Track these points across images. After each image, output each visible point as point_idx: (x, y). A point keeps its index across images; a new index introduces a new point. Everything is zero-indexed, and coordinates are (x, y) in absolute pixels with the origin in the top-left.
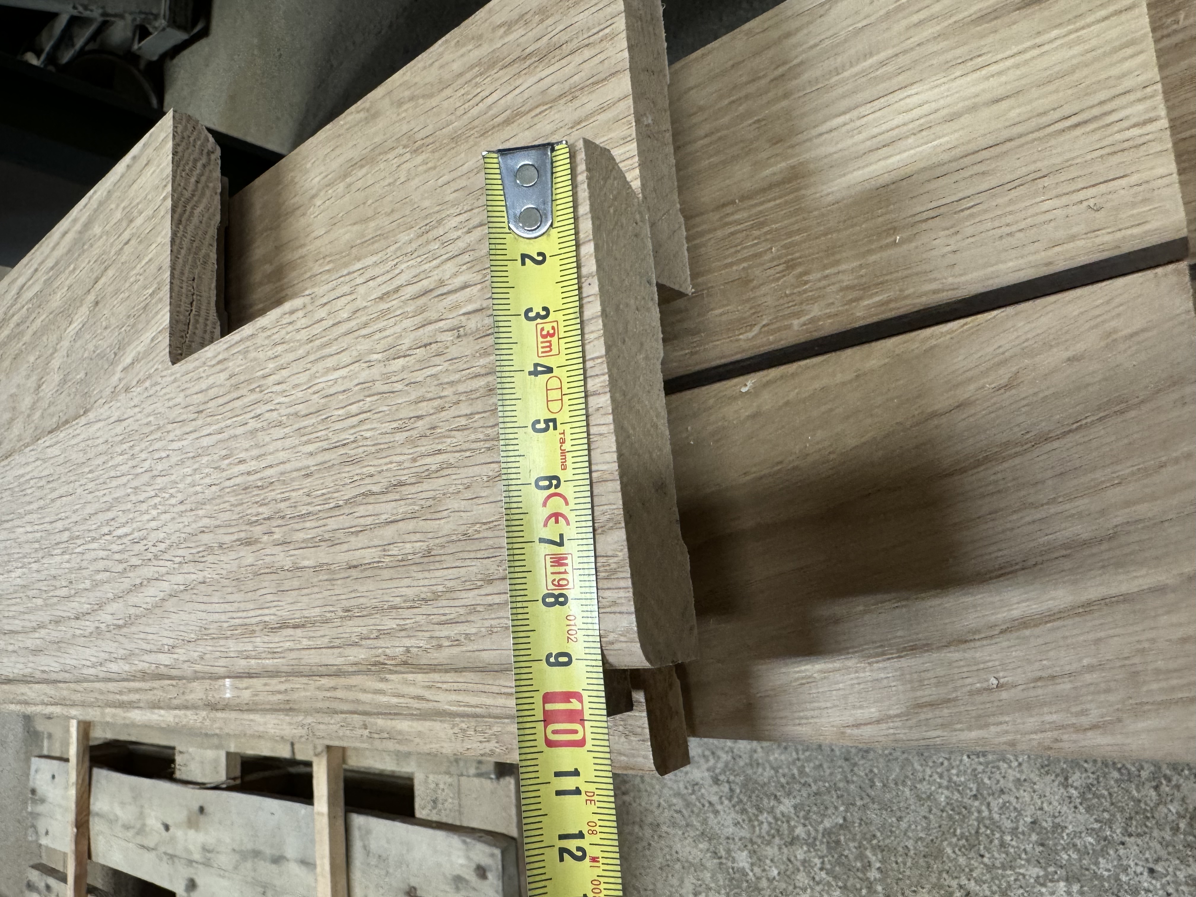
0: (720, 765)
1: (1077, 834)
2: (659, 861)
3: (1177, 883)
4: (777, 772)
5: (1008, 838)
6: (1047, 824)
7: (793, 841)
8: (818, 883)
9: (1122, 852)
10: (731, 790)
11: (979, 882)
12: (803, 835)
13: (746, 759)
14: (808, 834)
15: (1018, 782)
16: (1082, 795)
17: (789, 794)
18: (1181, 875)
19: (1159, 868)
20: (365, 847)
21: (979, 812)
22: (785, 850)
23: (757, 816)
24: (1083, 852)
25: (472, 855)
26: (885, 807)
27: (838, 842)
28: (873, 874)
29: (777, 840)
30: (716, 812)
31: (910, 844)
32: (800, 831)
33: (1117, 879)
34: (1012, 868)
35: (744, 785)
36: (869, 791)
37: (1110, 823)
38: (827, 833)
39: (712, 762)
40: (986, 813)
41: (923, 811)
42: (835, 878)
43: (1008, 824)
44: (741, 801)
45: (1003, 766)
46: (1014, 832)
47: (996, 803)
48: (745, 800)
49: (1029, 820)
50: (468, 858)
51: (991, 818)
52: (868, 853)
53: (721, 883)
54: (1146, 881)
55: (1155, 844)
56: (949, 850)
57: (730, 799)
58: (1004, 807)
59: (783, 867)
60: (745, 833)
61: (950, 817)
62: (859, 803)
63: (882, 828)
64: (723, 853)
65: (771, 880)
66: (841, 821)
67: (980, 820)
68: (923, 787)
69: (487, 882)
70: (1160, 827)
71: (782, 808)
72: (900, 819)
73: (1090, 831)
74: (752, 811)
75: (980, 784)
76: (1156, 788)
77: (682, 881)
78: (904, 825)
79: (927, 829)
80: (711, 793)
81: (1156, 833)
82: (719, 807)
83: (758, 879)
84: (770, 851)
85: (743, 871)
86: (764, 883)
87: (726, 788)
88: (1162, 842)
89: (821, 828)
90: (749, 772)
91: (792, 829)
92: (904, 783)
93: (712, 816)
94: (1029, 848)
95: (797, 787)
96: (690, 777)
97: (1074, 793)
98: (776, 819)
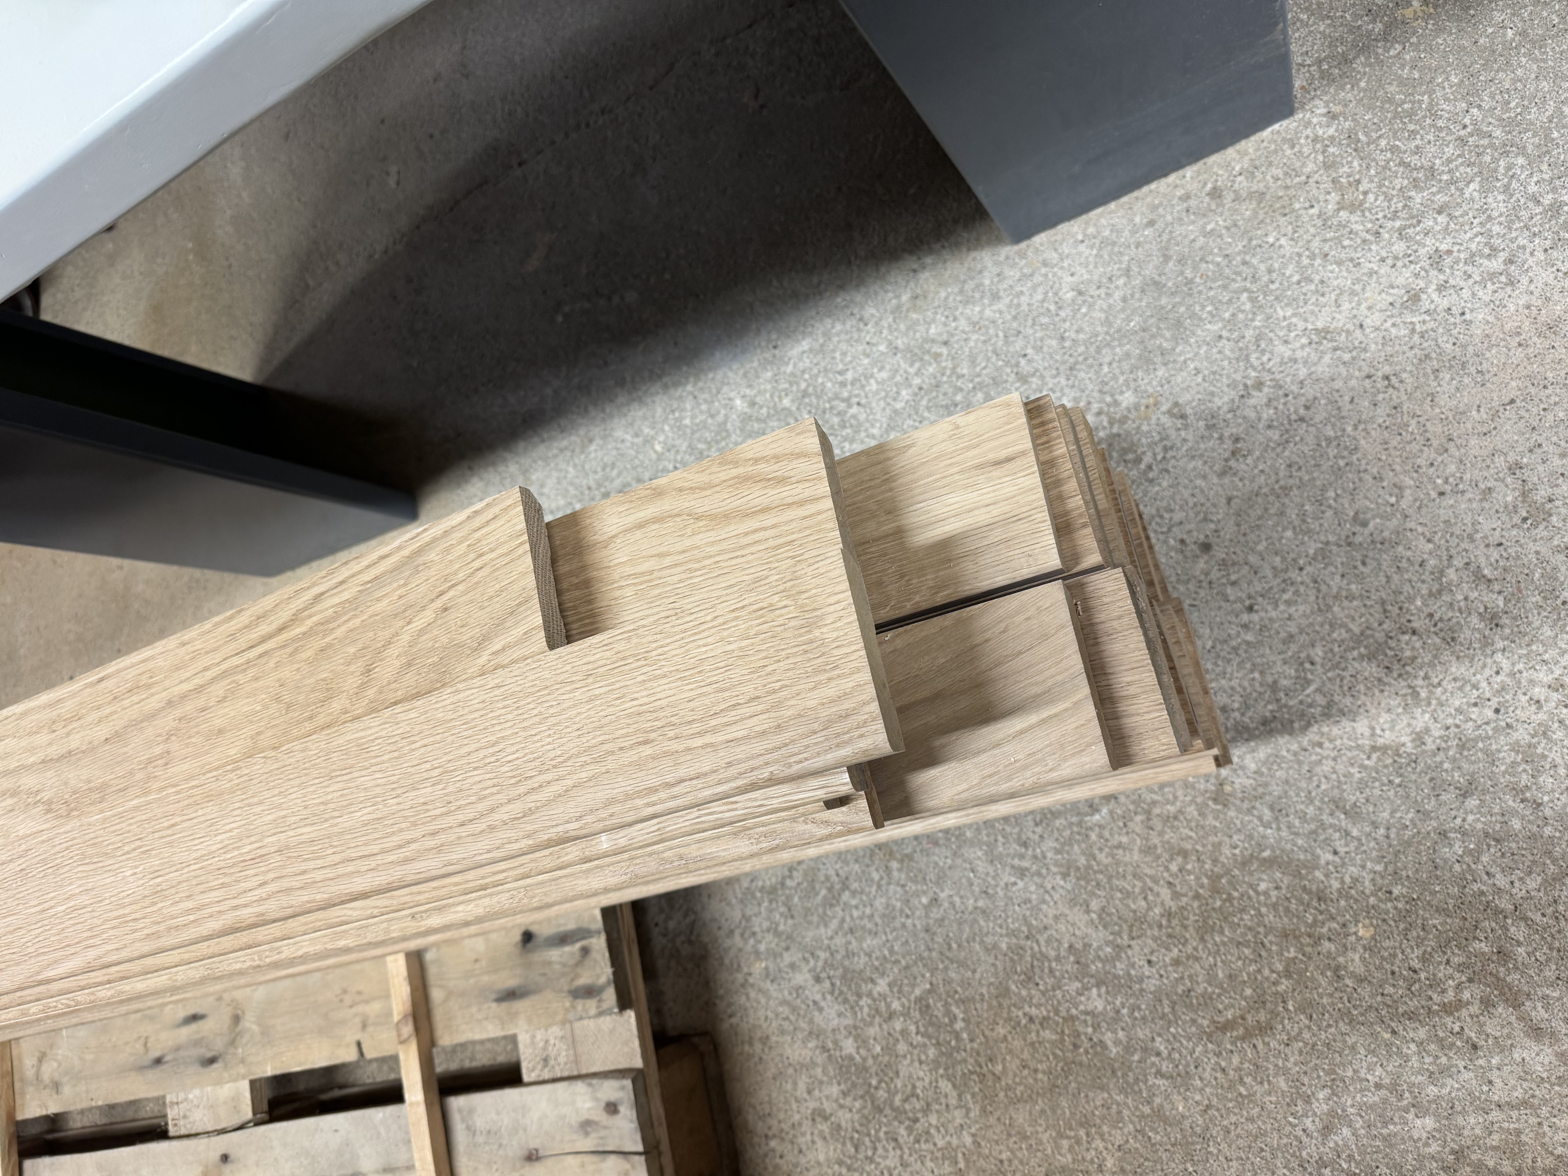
0: (820, 964)
1: (1100, 948)
2: (772, 1071)
3: (1165, 966)
4: (870, 956)
5: (1054, 964)
6: (1079, 946)
7: (891, 1016)
8: (915, 1047)
9: (1130, 952)
10: (833, 984)
11: (1038, 1006)
12: (899, 1008)
13: (843, 952)
14: (903, 1006)
15: (1056, 918)
16: (1100, 916)
17: (883, 974)
18: (1167, 959)
19: (1154, 959)
20: (468, 1128)
21: (1032, 948)
22: (885, 1026)
23: (857, 1002)
24: (1104, 961)
25: (599, 1095)
26: (962, 964)
27: (928, 1006)
28: (959, 1025)
29: (877, 1019)
30: (821, 1010)
31: (984, 990)
32: (896, 1005)
33: (1129, 974)
34: (1060, 988)
35: (843, 977)
36: (948, 954)
37: (1119, 934)
38: (919, 1000)
39: (812, 963)
40: (1036, 948)
41: (991, 960)
42: (929, 1037)
43: (1052, 954)
44: (841, 992)
45: (1044, 907)
46: (1058, 959)
47: (1042, 939)
48: (845, 989)
49: (1066, 945)
50: (596, 1099)
51: (1041, 952)
52: (954, 1008)
53: (832, 1073)
54: (1147, 970)
55: (1150, 942)
56: (1013, 987)
57: (832, 993)
58: (1048, 941)
59: (884, 1042)
60: (849, 1021)
61: (1012, 960)
62: (941, 966)
63: (962, 983)
64: (830, 1045)
65: (875, 1058)
66: (928, 986)
67: (1033, 956)
68: (989, 940)
69: (620, 1116)
70: (1150, 927)
71: (878, 989)
72: (974, 971)
73: (1108, 943)
74: (852, 999)
75: (1029, 926)
76: (1145, 899)
77: (795, 1084)
78: (978, 976)
79: (996, 974)
80: (814, 992)
81: (1149, 933)
82: (823, 1004)
83: (864, 1059)
84: (872, 1031)
85: (851, 1058)
86: (870, 1061)
87: (827, 984)
88: (1155, 939)
89: (912, 998)
90: (847, 963)
91: (888, 1006)
92: (974, 940)
93: (816, 1013)
94: (1069, 968)
95: (889, 966)
96: (794, 982)
97: (1094, 916)
98: (874, 1000)
